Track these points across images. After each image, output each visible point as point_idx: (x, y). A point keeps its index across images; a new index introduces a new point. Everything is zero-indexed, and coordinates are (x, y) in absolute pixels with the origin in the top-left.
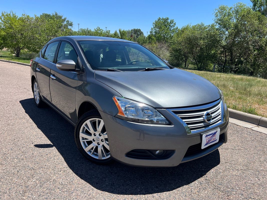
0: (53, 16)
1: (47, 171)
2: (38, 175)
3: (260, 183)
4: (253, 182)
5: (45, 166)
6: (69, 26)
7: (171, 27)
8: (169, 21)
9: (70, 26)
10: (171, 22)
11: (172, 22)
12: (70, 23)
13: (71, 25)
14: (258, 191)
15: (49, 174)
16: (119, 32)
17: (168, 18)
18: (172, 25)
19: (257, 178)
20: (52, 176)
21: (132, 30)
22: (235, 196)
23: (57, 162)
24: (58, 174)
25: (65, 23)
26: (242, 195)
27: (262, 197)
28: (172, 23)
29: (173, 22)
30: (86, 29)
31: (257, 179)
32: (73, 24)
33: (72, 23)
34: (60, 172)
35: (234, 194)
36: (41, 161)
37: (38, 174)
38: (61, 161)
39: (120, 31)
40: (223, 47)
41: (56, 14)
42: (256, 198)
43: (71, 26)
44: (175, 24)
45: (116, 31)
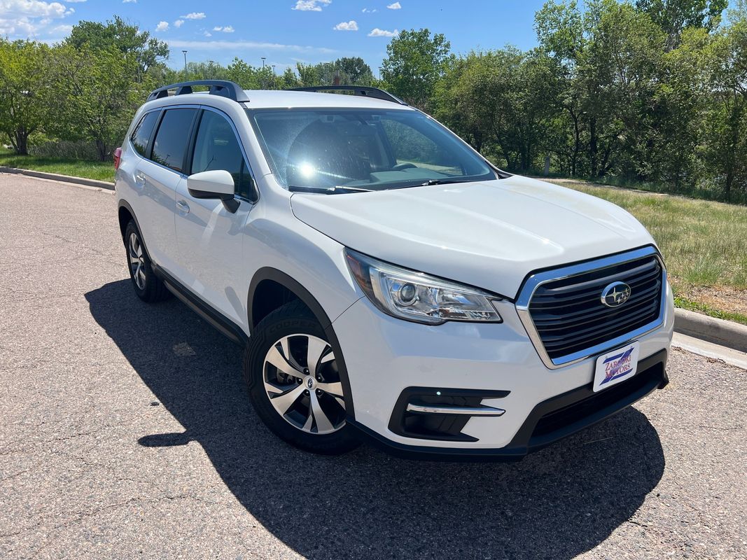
0: (111, 28)
6: (158, 57)
7: (439, 54)
8: (431, 38)
9: (161, 55)
10: (436, 42)
11: (439, 40)
12: (161, 48)
13: (163, 52)
16: (297, 73)
17: (426, 31)
18: (439, 48)
21: (338, 63)
25: (147, 47)
28: (440, 44)
29: (441, 41)
30: (207, 64)
32: (169, 51)
33: (166, 46)
39: (299, 69)
41: (119, 24)
43: (163, 57)
44: (448, 46)
45: (289, 70)
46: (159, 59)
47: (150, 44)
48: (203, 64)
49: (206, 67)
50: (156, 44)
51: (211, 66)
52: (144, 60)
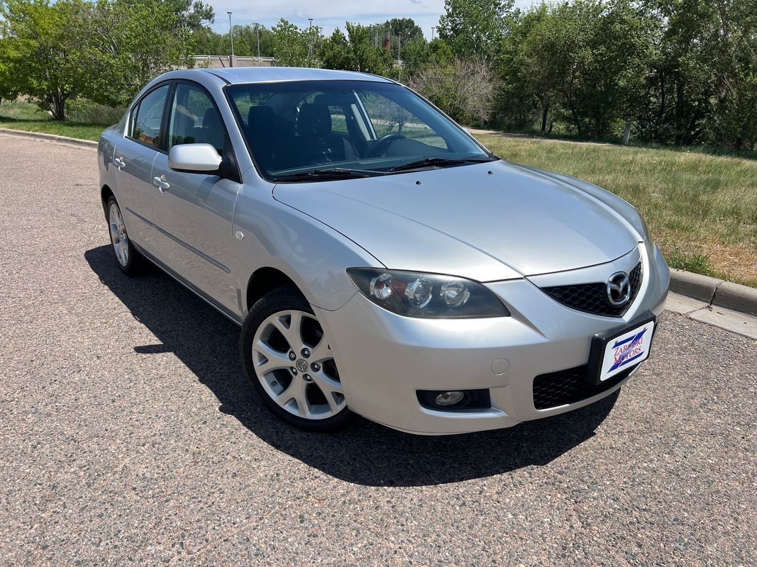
2: (85, 454)
3: (672, 468)
4: (654, 466)
5: (107, 430)
6: (203, 21)
7: (501, 9)
9: (206, 18)
12: (206, 11)
13: (208, 15)
15: (113, 451)
16: (346, 34)
20: (119, 456)
21: (387, 24)
22: (595, 502)
23: (137, 421)
24: (138, 452)
25: (192, 10)
26: (617, 500)
27: (671, 504)
30: (252, 27)
32: (214, 14)
33: (211, 9)
34: (142, 448)
35: (594, 499)
36: (96, 419)
39: (349, 30)
42: (652, 509)
43: (208, 20)
45: (338, 31)
46: (205, 23)
47: (195, 6)
48: (248, 27)
49: (252, 30)
50: (201, 7)
51: (256, 28)
52: (189, 24)
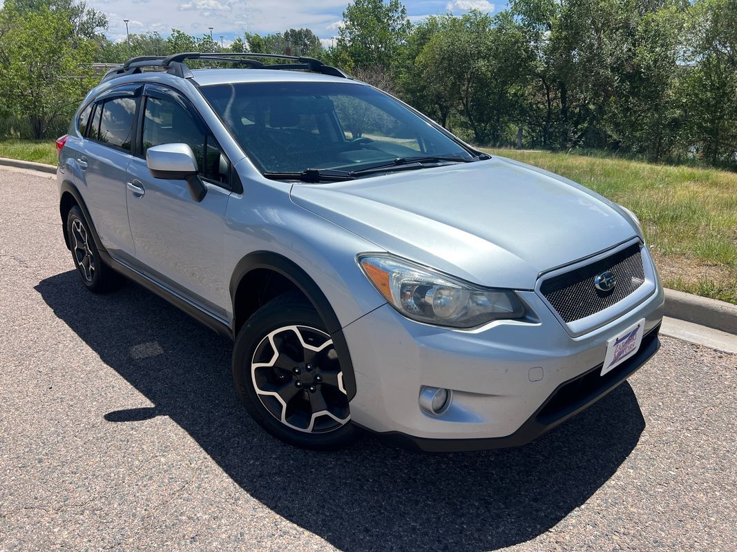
1: (42, 516)
2: (15, 531)
3: (639, 484)
4: (622, 483)
5: (36, 498)
6: (98, 28)
7: (395, 21)
8: (386, 4)
9: (100, 26)
10: (392, 9)
11: (394, 7)
12: (99, 18)
13: (102, 23)
14: (635, 511)
15: (47, 524)
16: (247, 46)
18: (396, 15)
19: (632, 468)
20: (55, 530)
21: (286, 34)
22: (576, 531)
23: (71, 483)
24: (77, 522)
25: (84, 17)
26: (595, 525)
27: (647, 524)
28: (396, 11)
29: (397, 7)
31: (632, 471)
32: (107, 22)
33: (104, 17)
34: (81, 517)
35: (574, 526)
36: (22, 486)
37: (14, 528)
38: (85, 479)
40: (542, 76)
42: (630, 532)
43: (102, 28)
44: (404, 12)
45: (239, 40)
46: (99, 31)
47: (87, 15)
50: (94, 15)
52: (83, 31)
